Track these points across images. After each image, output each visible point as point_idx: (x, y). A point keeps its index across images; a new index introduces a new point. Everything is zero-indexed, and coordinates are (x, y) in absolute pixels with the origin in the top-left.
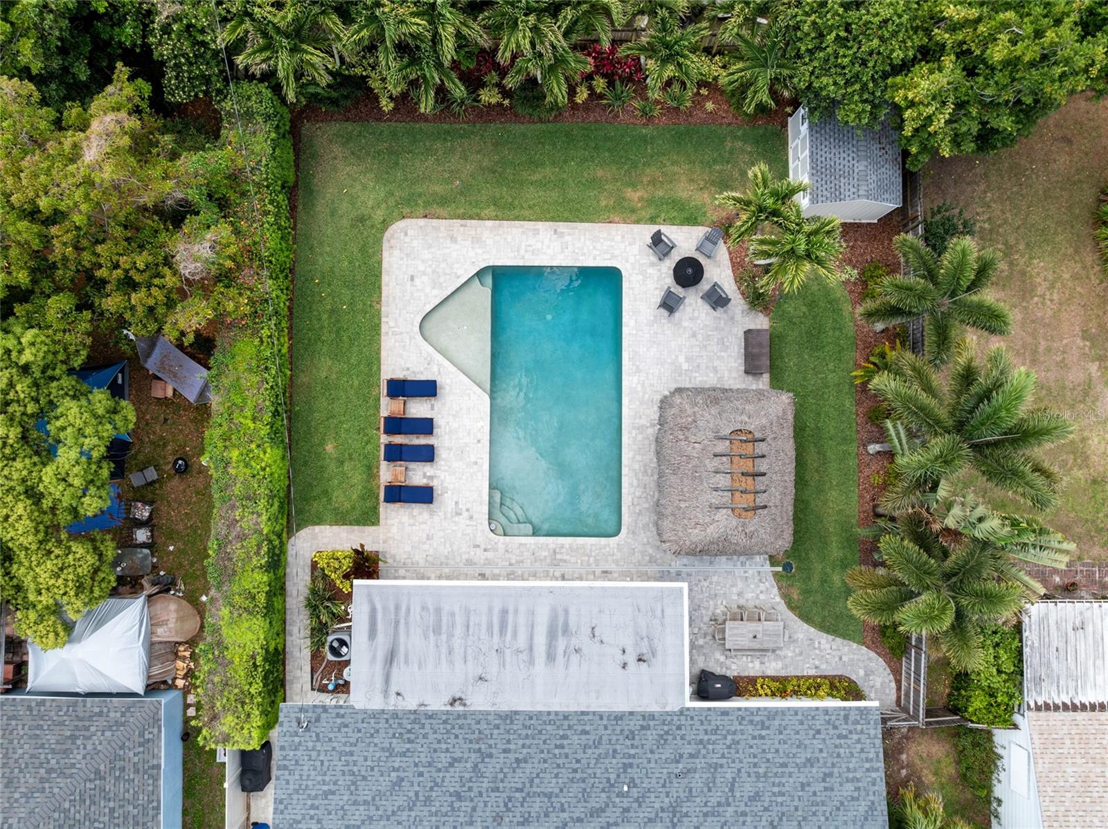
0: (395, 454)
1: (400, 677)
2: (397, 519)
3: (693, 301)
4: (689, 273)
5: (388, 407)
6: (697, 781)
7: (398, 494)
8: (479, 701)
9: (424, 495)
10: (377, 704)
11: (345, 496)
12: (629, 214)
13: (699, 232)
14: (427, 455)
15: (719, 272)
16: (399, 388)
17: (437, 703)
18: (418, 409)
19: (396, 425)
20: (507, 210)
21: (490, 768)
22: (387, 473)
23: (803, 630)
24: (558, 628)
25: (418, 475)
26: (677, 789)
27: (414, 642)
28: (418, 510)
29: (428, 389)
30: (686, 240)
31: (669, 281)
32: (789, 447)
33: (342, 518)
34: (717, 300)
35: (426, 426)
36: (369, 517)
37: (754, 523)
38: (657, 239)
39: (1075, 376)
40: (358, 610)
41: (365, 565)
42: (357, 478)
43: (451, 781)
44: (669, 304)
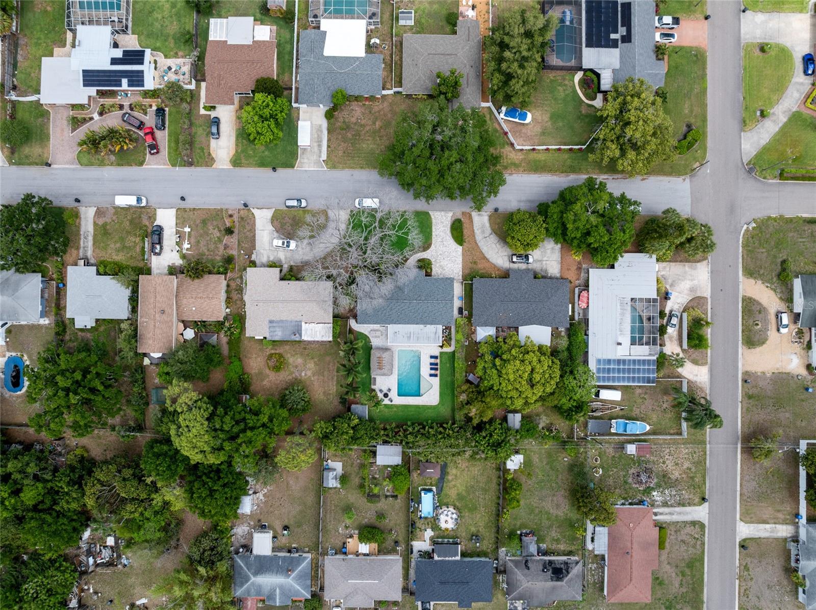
0: (437, 364)
1: (434, 330)
2: (437, 353)
3: (385, 391)
4: (386, 395)
5: (438, 372)
6: (387, 314)
7: (436, 357)
8: (422, 326)
9: (432, 357)
10: (438, 326)
11: (445, 357)
12: (396, 406)
13: (383, 403)
14: (431, 364)
15: (380, 396)
16: (436, 375)
17: (428, 326)
18: (433, 372)
19: (436, 369)
20: (417, 407)
21: (420, 316)
22: (438, 361)
23: (366, 333)
24: (409, 337)
25: (433, 361)
26: (391, 313)
27: (432, 335)
28: (433, 355)
29: (431, 375)
30: (386, 401)
31: (389, 394)
32: (372, 366)
33: (446, 353)
34: (381, 391)
35: (431, 369)
36: (441, 353)
37: (379, 355)
38: (391, 401)
39: (316, 377)
40: (441, 339)
41: (442, 347)
42: (443, 360)
43: (426, 314)
44: (389, 390)
